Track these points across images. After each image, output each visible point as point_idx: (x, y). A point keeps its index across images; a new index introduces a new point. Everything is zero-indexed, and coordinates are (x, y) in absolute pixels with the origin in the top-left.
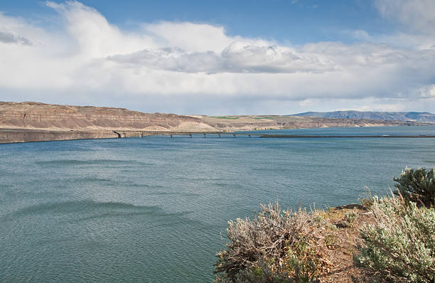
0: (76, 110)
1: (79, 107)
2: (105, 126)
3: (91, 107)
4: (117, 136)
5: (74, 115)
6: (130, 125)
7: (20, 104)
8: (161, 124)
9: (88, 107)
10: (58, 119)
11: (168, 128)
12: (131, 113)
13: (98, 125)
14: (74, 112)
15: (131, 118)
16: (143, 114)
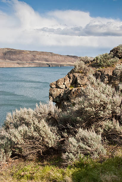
0: (29, 53)
1: (30, 51)
2: (42, 61)
3: (36, 51)
4: (48, 66)
5: (28, 55)
6: (54, 61)
7: (3, 49)
8: (70, 61)
9: (34, 51)
10: (21, 57)
11: (73, 63)
12: (55, 55)
13: (39, 60)
14: (28, 54)
15: (55, 57)
16: (61, 56)
